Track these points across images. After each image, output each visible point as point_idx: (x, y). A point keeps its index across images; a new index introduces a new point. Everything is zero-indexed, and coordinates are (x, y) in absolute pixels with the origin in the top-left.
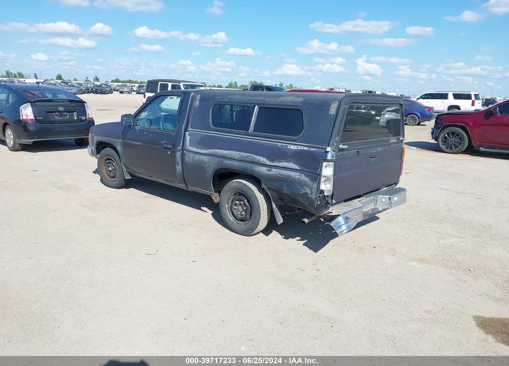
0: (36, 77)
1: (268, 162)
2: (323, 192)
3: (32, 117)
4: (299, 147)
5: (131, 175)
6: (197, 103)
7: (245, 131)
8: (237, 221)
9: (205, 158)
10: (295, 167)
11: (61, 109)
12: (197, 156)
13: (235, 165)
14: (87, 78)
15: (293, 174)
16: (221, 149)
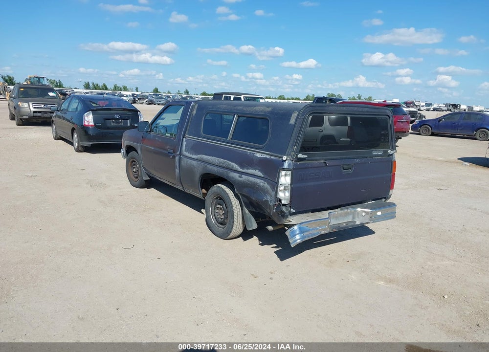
0: (137, 90)
1: (240, 169)
2: (280, 200)
3: (92, 123)
4: (263, 155)
5: (149, 176)
6: (194, 112)
7: (225, 139)
8: (218, 224)
9: (195, 163)
10: (260, 174)
11: (117, 116)
12: (190, 161)
13: (215, 170)
14: (179, 91)
15: (258, 181)
16: (206, 155)
